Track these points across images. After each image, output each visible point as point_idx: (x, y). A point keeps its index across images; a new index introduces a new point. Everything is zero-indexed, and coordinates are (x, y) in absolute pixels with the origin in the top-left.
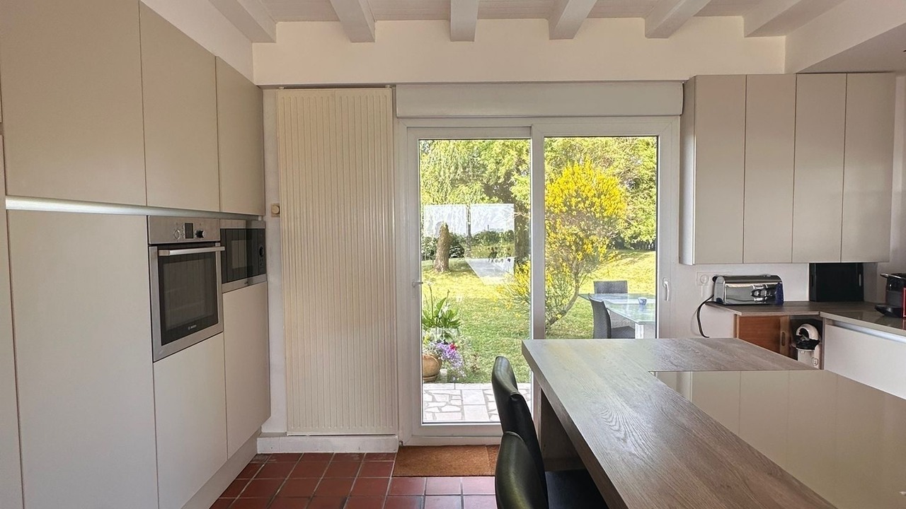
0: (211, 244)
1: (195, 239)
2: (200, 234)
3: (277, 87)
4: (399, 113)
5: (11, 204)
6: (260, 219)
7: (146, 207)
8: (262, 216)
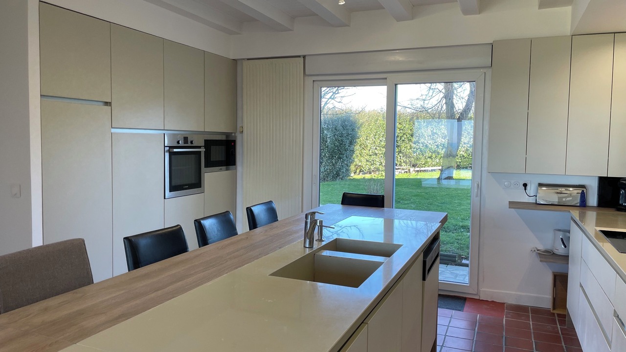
0: (199, 147)
1: (189, 144)
2: (192, 142)
3: (244, 59)
4: (307, 73)
5: (113, 130)
6: (233, 135)
7: (164, 130)
8: (235, 133)
